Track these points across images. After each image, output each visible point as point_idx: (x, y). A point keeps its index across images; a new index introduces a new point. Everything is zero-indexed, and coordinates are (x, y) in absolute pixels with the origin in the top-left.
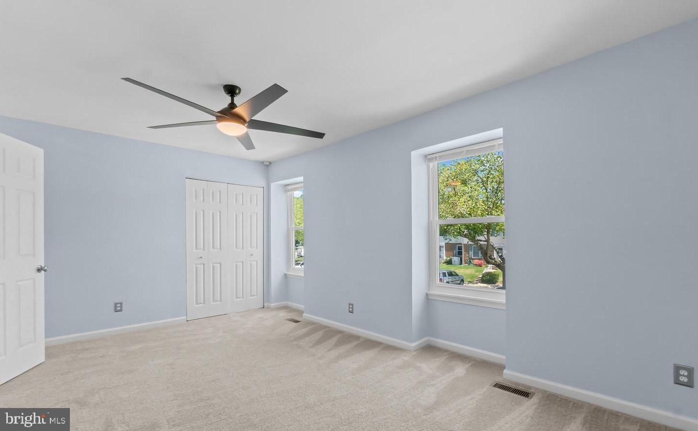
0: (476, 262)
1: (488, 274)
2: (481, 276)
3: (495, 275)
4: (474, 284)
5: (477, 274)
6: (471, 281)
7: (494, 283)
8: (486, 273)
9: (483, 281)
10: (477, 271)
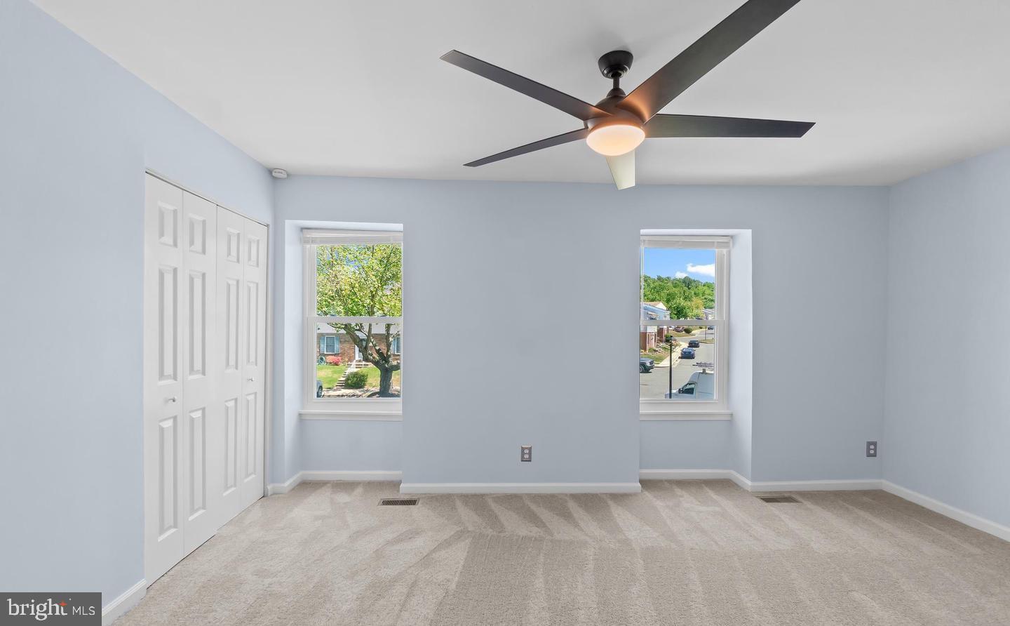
0: (330, 359)
1: (355, 375)
2: (344, 379)
3: (363, 376)
4: (335, 390)
5: (335, 376)
6: (330, 386)
7: (360, 388)
8: (351, 373)
9: (347, 385)
10: (334, 372)
